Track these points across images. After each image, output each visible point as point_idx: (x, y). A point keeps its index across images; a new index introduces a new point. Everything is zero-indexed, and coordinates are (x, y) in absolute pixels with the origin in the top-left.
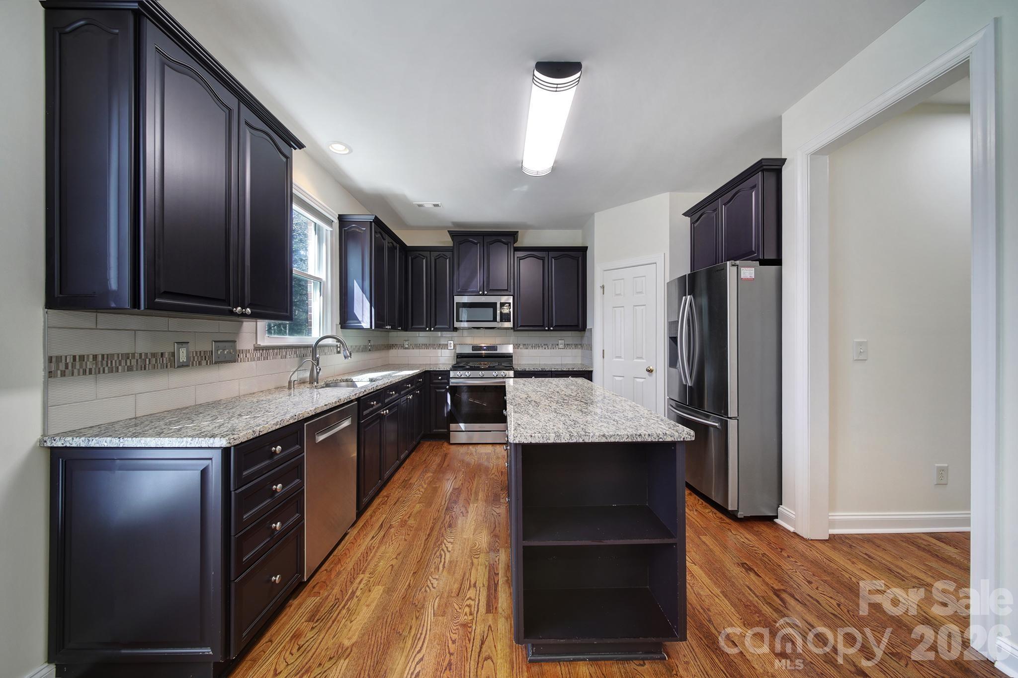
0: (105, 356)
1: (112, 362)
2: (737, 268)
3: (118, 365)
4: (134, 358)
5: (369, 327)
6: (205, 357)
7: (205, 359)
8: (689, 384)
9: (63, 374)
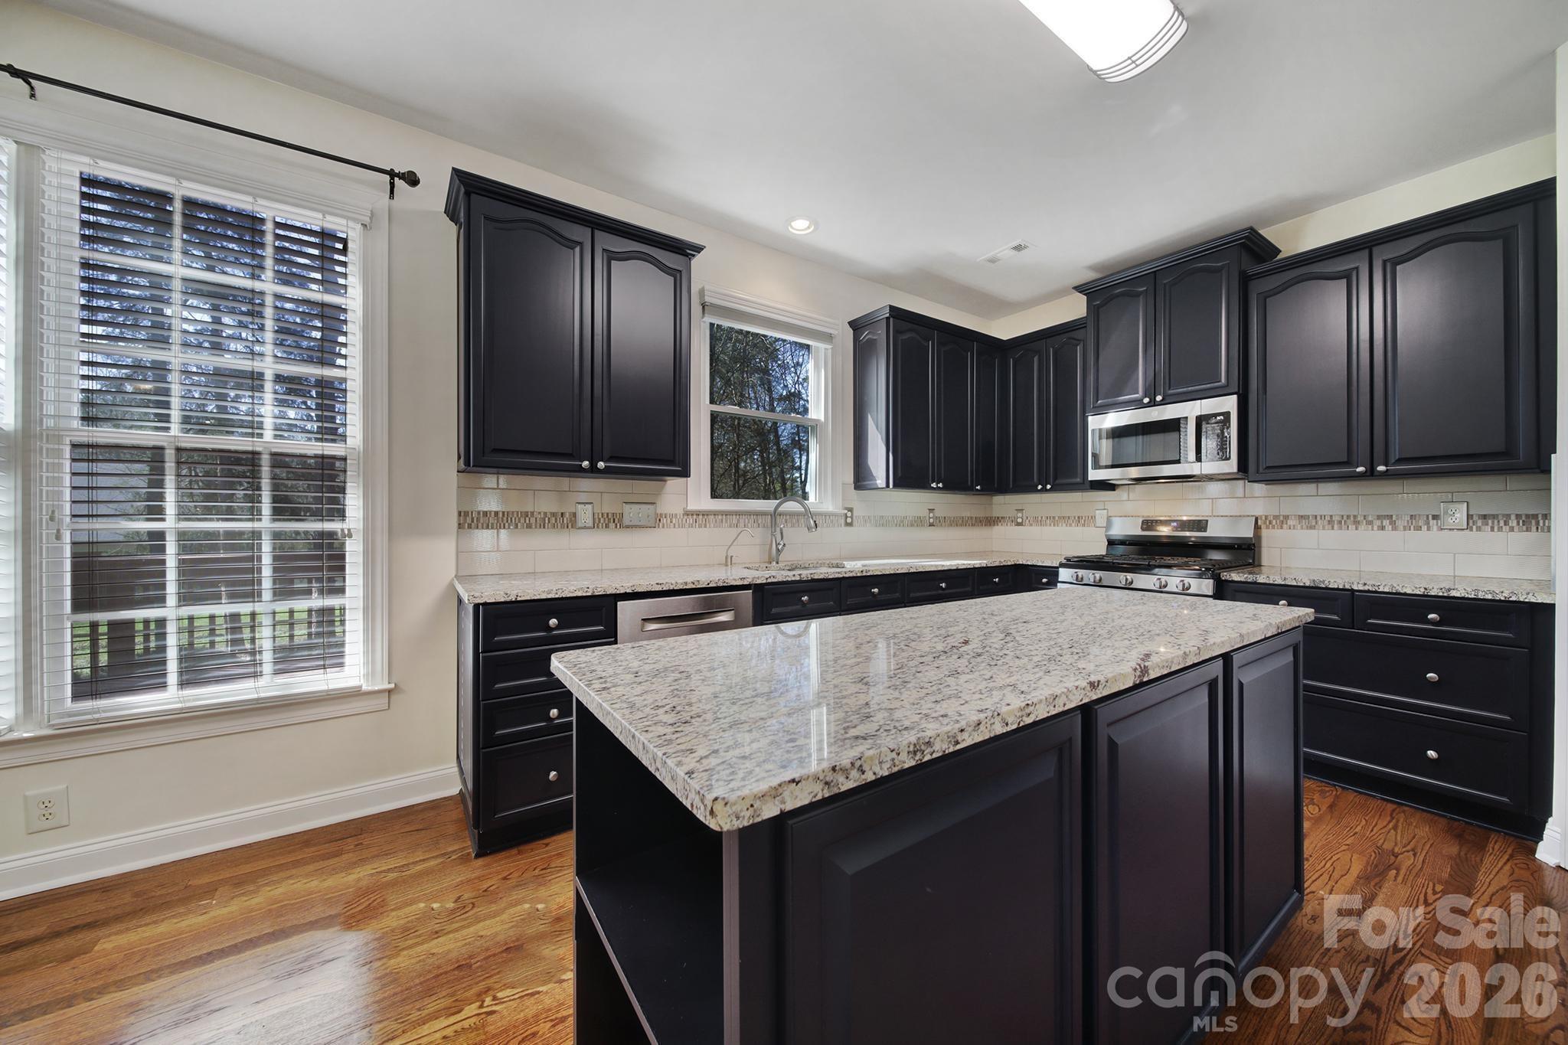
0: (506, 513)
1: (511, 519)
3: (517, 522)
4: (533, 516)
5: (885, 486)
6: (614, 520)
7: (614, 522)
9: (470, 527)
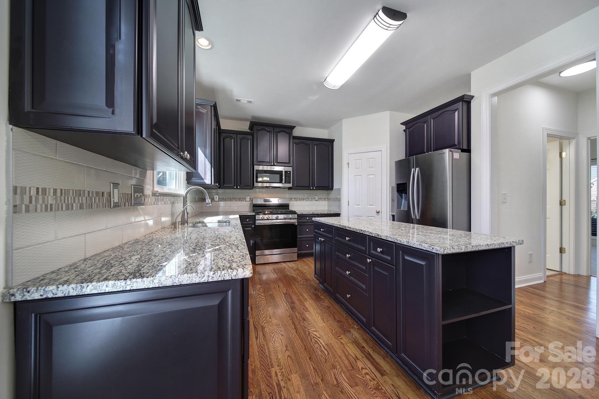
0: (63, 191)
2: (452, 153)
3: (73, 202)
4: (85, 196)
5: (210, 183)
6: (128, 199)
7: (128, 202)
8: (418, 218)
9: (27, 210)
